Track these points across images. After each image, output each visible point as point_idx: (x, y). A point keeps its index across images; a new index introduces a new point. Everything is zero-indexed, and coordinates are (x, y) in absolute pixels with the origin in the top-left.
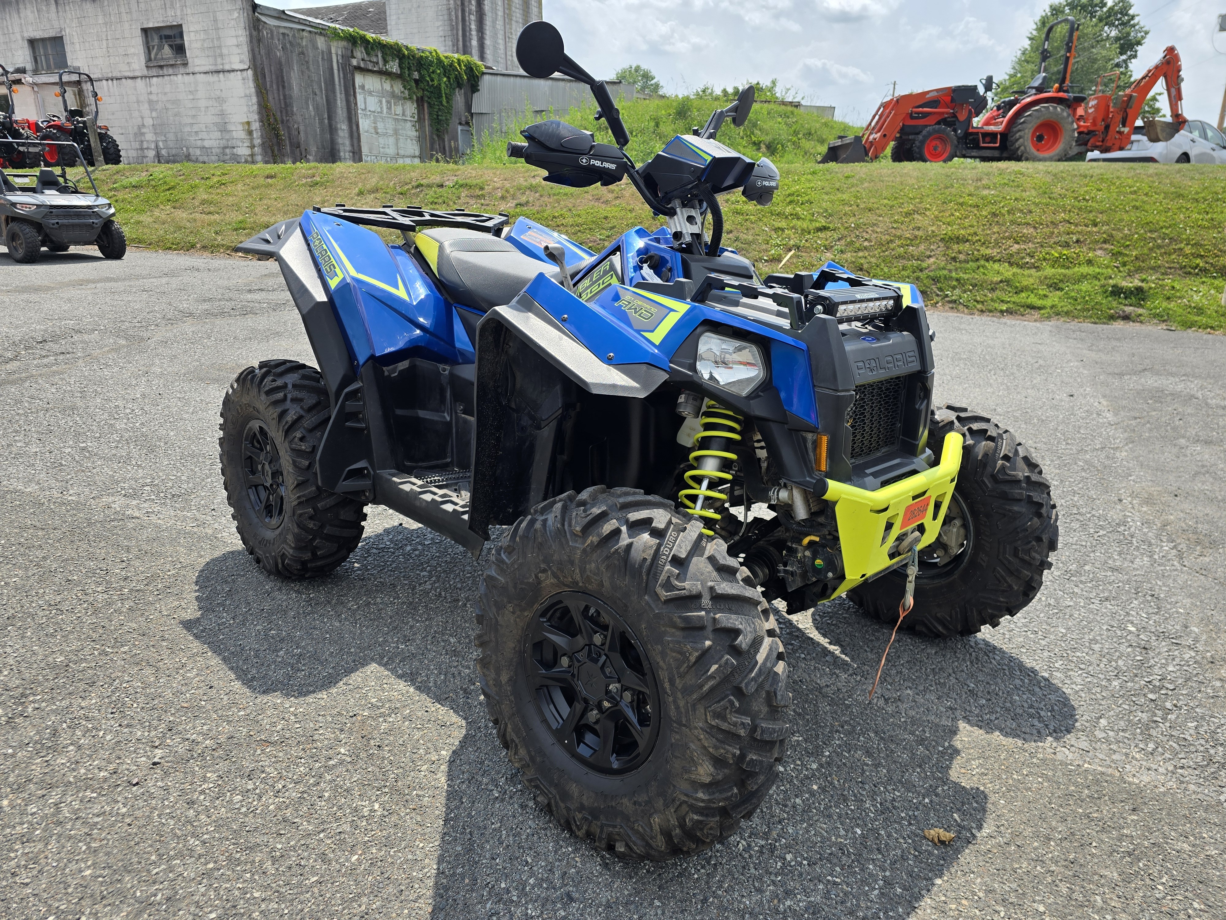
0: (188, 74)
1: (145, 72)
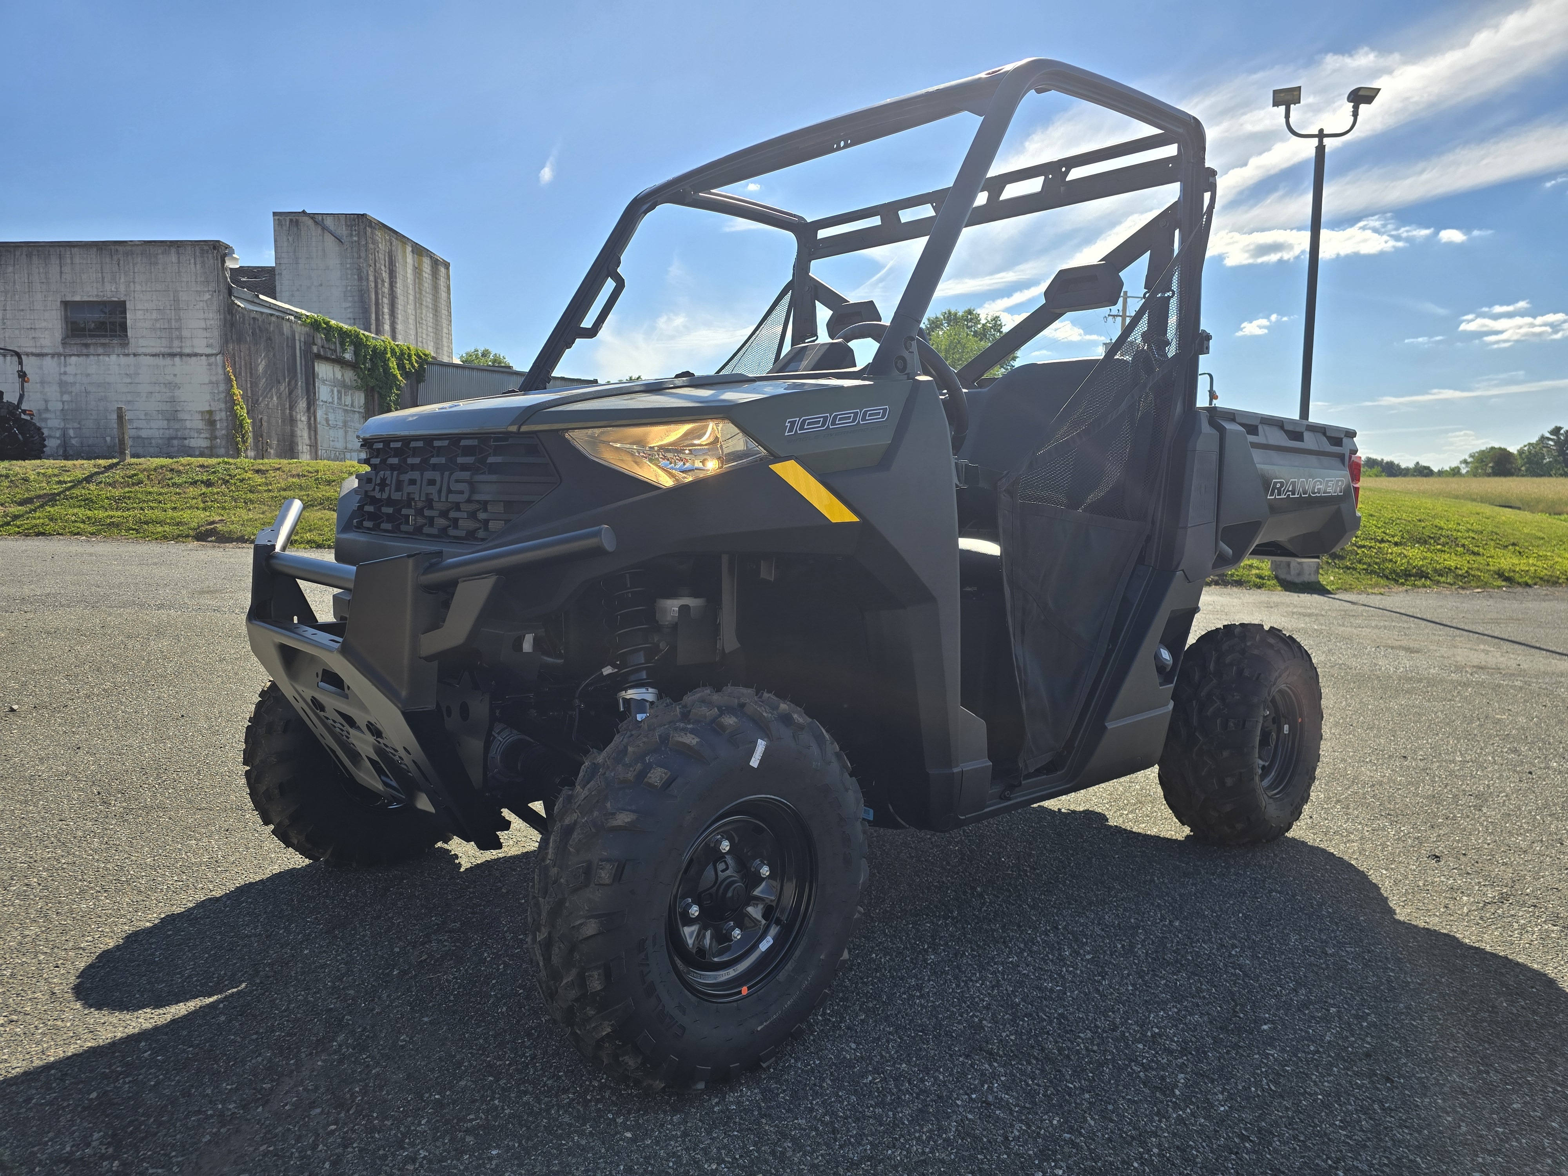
0: (128, 355)
1: (60, 350)
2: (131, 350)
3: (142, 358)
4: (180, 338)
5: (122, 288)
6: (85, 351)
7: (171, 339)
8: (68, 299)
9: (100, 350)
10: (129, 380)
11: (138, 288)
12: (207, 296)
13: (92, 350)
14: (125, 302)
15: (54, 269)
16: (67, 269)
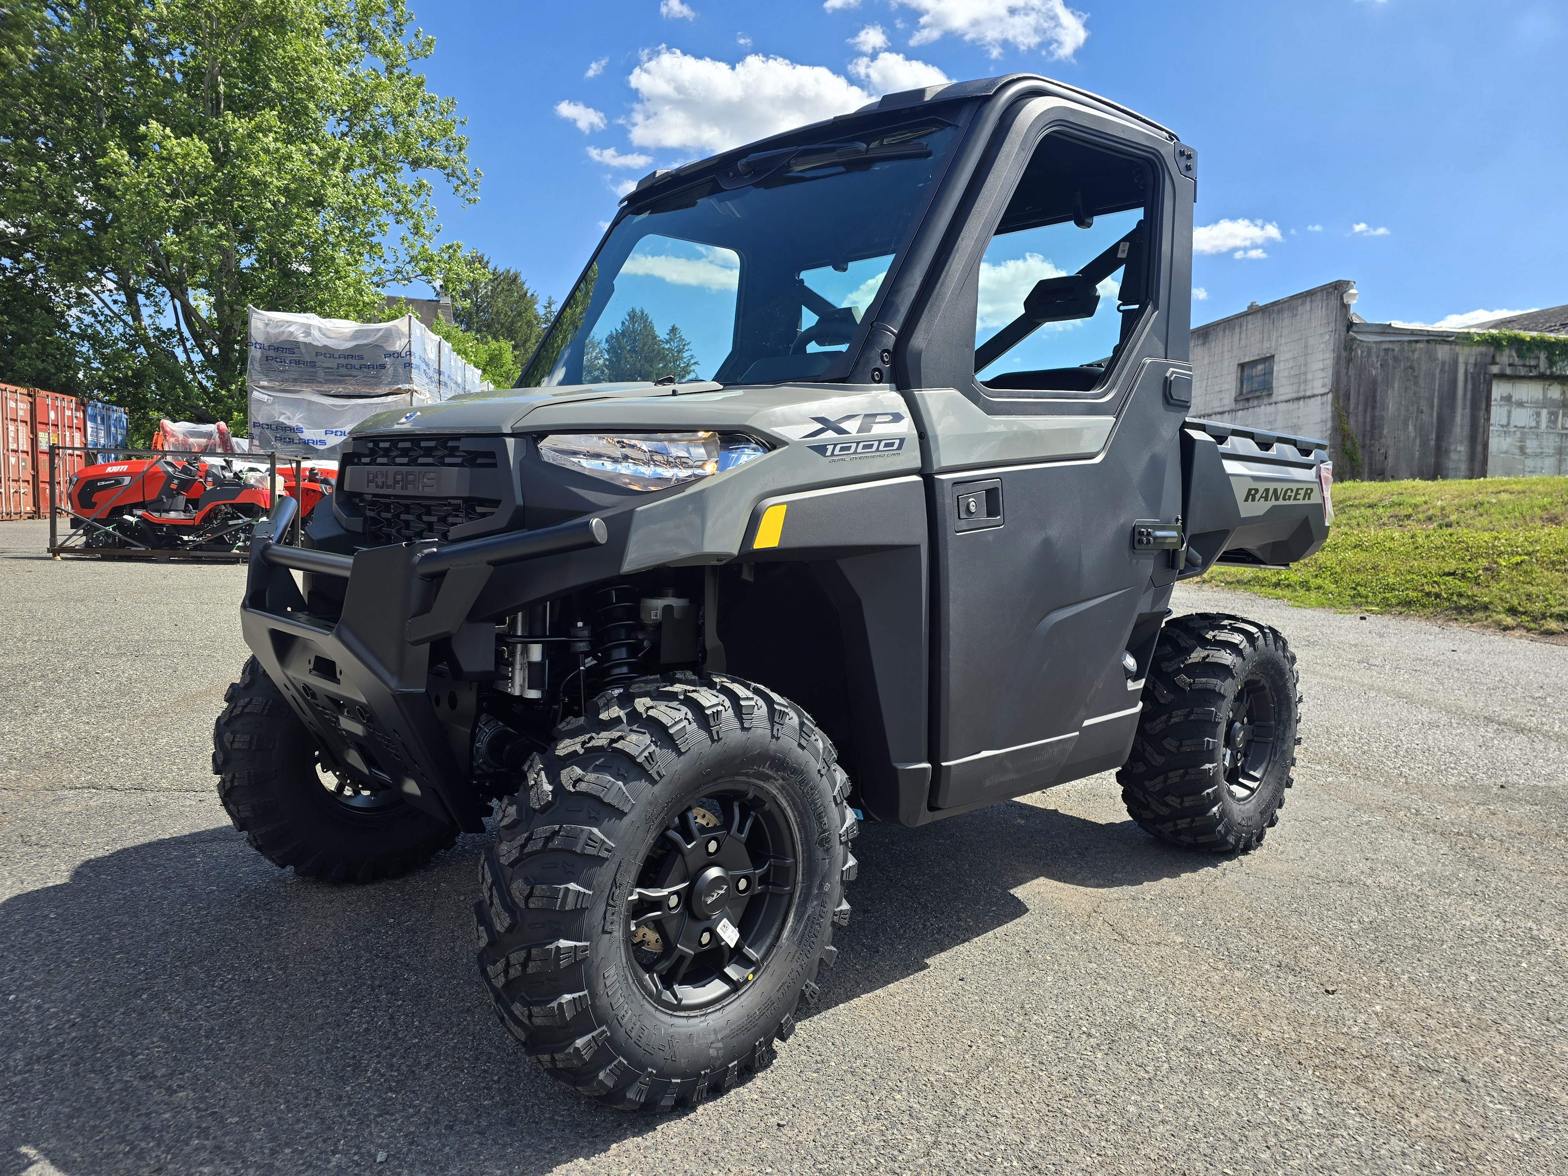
0: (1271, 404)
1: (1233, 406)
2: (1274, 398)
3: (1280, 405)
4: (1305, 382)
5: (1273, 344)
6: (1247, 405)
7: (1299, 384)
8: (1242, 362)
9: (1256, 403)
11: (1283, 341)
13: (1252, 404)
14: (1273, 356)
15: (1237, 336)
16: (1243, 336)
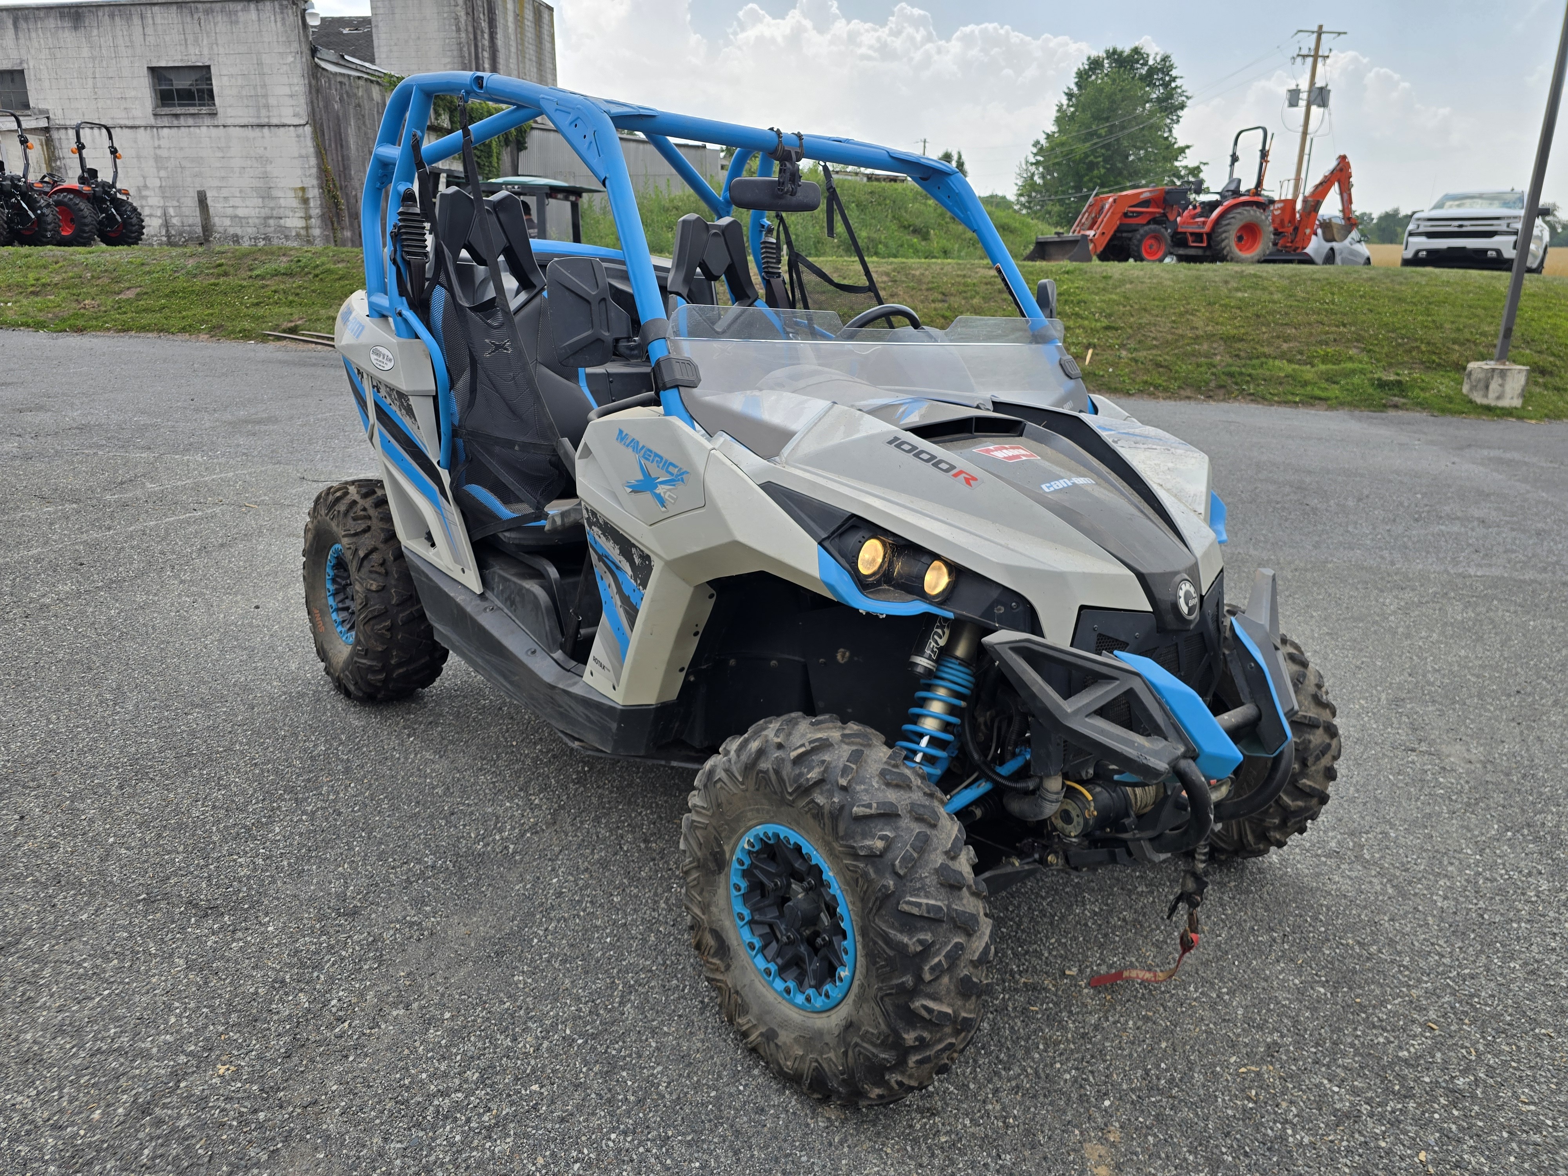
0: (218, 126)
1: (152, 121)
2: (220, 120)
3: (231, 129)
4: (267, 106)
5: (206, 51)
6: (176, 123)
7: (258, 109)
8: (154, 65)
9: (190, 121)
10: (221, 155)
11: (222, 50)
12: (290, 59)
13: (182, 121)
14: (209, 67)
15: (137, 30)
16: (149, 30)
